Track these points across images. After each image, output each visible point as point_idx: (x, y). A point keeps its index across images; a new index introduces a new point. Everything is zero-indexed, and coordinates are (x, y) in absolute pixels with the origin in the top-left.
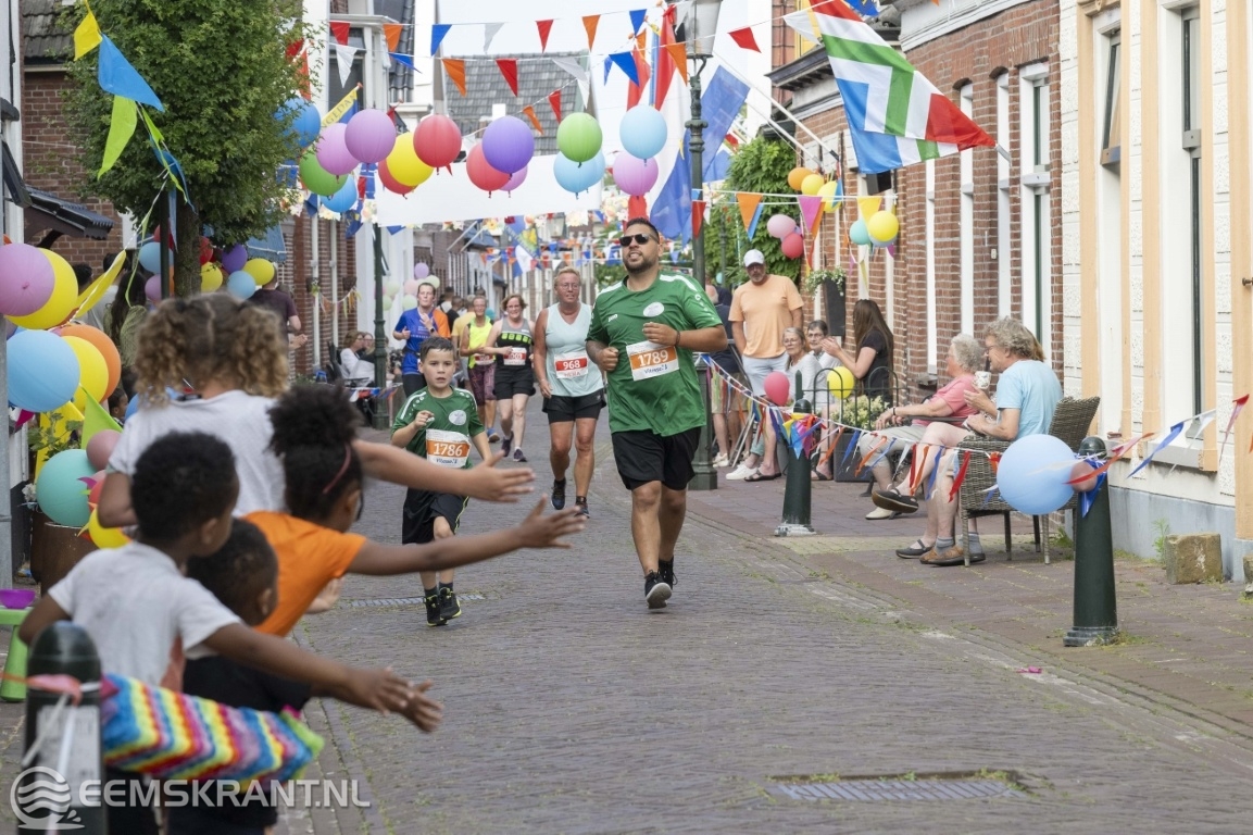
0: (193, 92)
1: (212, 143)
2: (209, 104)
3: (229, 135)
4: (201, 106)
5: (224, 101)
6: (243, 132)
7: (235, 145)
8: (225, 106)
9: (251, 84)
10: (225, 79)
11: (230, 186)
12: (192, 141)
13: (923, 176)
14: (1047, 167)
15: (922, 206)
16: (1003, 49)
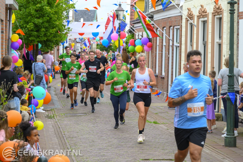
13: (156, 41)
14: (178, 43)
15: (156, 46)
16: (172, 23)
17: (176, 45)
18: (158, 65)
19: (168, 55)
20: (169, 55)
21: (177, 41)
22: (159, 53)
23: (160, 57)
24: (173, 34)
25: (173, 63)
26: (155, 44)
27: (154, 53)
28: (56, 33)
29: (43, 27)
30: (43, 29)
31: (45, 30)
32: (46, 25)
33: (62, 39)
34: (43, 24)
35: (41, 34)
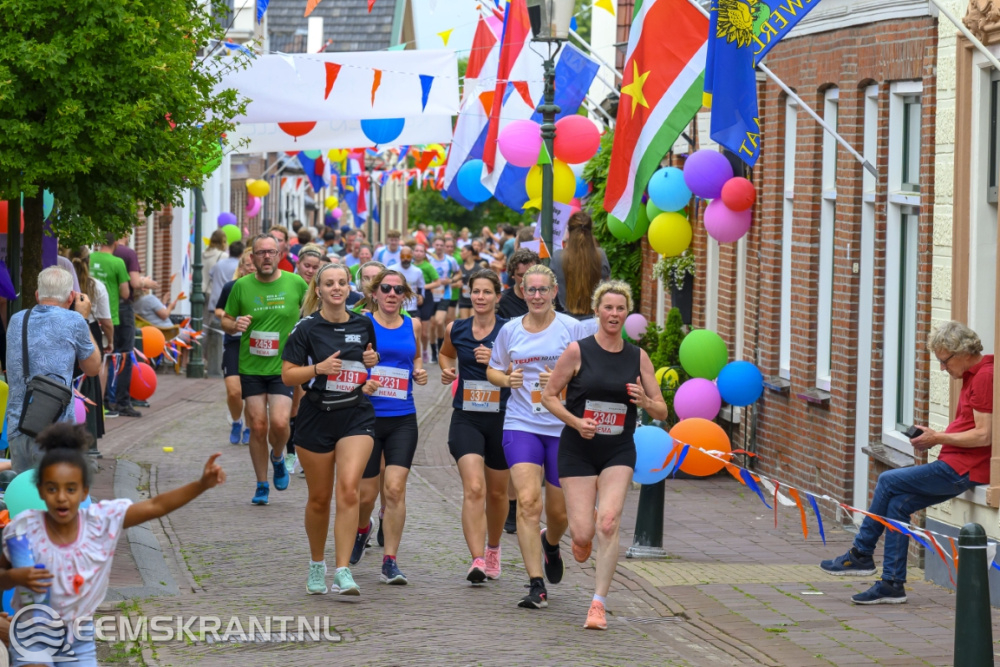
13: (781, 173)
14: (916, 188)
15: (779, 205)
16: (874, 62)
17: (902, 201)
18: (793, 323)
19: (853, 262)
20: (859, 262)
21: (905, 179)
22: (794, 249)
23: (801, 274)
24: (884, 133)
25: (879, 311)
26: (769, 190)
27: (769, 246)
28: (153, 126)
29: (68, 91)
30: (72, 107)
31: (82, 113)
32: (92, 77)
33: (189, 168)
34: (73, 76)
35: (61, 137)
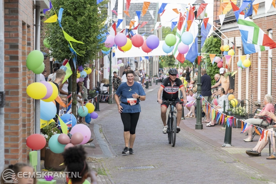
0: (79, 33)
1: (84, 47)
2: (83, 37)
3: (88, 44)
4: (81, 37)
5: (87, 36)
6: (91, 44)
7: (90, 47)
8: (87, 37)
9: (94, 32)
10: (88, 30)
11: (88, 57)
12: (79, 46)
15: (257, 59)
18: (261, 88)
22: (261, 70)
23: (263, 76)
26: (254, 56)
